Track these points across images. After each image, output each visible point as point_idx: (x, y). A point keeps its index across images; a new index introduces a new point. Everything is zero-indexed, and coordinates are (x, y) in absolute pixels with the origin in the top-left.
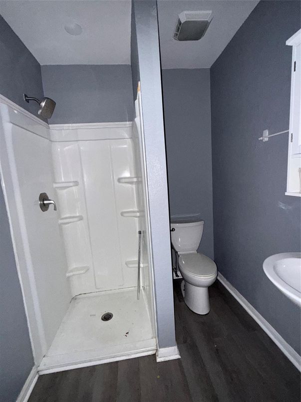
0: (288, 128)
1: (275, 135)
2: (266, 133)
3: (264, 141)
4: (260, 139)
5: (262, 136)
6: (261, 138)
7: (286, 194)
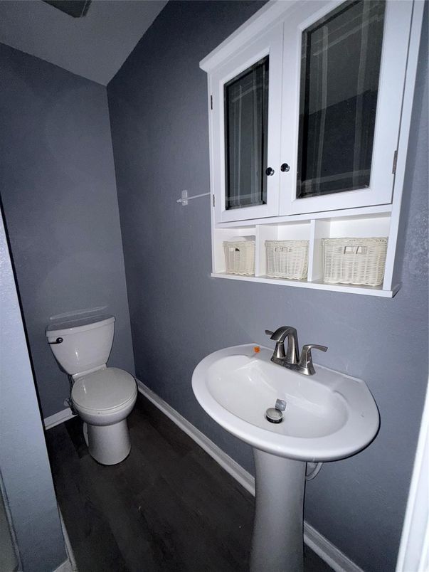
0: (209, 190)
1: (194, 197)
2: (185, 194)
3: (183, 205)
4: (178, 201)
5: (181, 198)
6: (180, 201)
7: (212, 275)
